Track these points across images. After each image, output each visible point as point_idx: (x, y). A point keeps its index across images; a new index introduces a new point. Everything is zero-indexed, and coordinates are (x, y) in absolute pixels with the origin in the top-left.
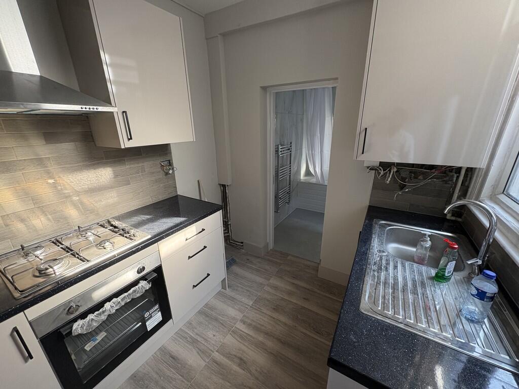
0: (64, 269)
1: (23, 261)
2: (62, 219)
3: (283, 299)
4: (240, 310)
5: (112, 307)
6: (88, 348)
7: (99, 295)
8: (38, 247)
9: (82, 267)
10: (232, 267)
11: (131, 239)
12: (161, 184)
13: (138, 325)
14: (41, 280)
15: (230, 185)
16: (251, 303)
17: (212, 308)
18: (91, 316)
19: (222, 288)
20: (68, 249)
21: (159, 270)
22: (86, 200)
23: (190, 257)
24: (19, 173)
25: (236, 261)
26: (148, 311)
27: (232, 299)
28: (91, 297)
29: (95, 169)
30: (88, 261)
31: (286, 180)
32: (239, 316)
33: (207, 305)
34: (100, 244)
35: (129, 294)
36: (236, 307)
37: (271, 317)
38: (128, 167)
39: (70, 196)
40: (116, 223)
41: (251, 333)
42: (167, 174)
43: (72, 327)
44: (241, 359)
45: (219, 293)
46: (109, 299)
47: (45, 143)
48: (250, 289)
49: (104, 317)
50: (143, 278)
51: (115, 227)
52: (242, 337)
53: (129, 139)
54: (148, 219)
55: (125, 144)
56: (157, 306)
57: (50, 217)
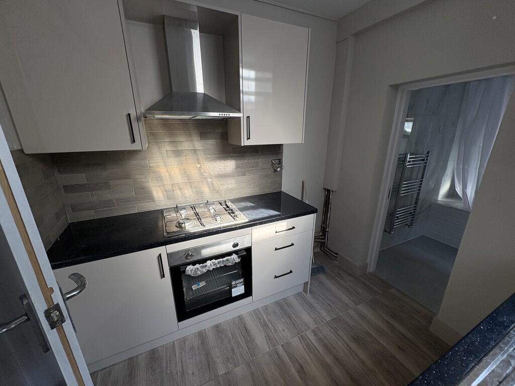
0: (191, 227)
1: (174, 215)
2: (199, 193)
3: (367, 333)
4: (315, 320)
5: (211, 265)
6: (194, 287)
7: (206, 253)
8: (184, 208)
9: (200, 229)
10: (319, 275)
11: (234, 219)
12: (270, 179)
13: (227, 288)
14: (178, 229)
15: (335, 191)
16: (328, 319)
17: (289, 305)
18: (197, 266)
19: (304, 291)
20: (197, 214)
21: (249, 250)
22: (216, 183)
23: (276, 249)
24: (184, 158)
25: (325, 270)
26: (235, 280)
27: (311, 306)
28: (200, 252)
29: (224, 160)
30: (204, 226)
31: (412, 197)
32: (313, 326)
33: (284, 299)
34: (214, 217)
35: (223, 261)
36: (311, 315)
37: (348, 345)
38: (246, 161)
39: (207, 178)
40: (229, 204)
41: (320, 349)
42: (275, 171)
43: (186, 268)
44: (302, 367)
45: (299, 294)
46: (211, 258)
47: (199, 138)
48: (332, 305)
49: (205, 270)
50: (236, 252)
51: (228, 207)
52: (309, 347)
53: (248, 139)
54: (251, 206)
55: (245, 142)
56: (242, 280)
57: (194, 190)
